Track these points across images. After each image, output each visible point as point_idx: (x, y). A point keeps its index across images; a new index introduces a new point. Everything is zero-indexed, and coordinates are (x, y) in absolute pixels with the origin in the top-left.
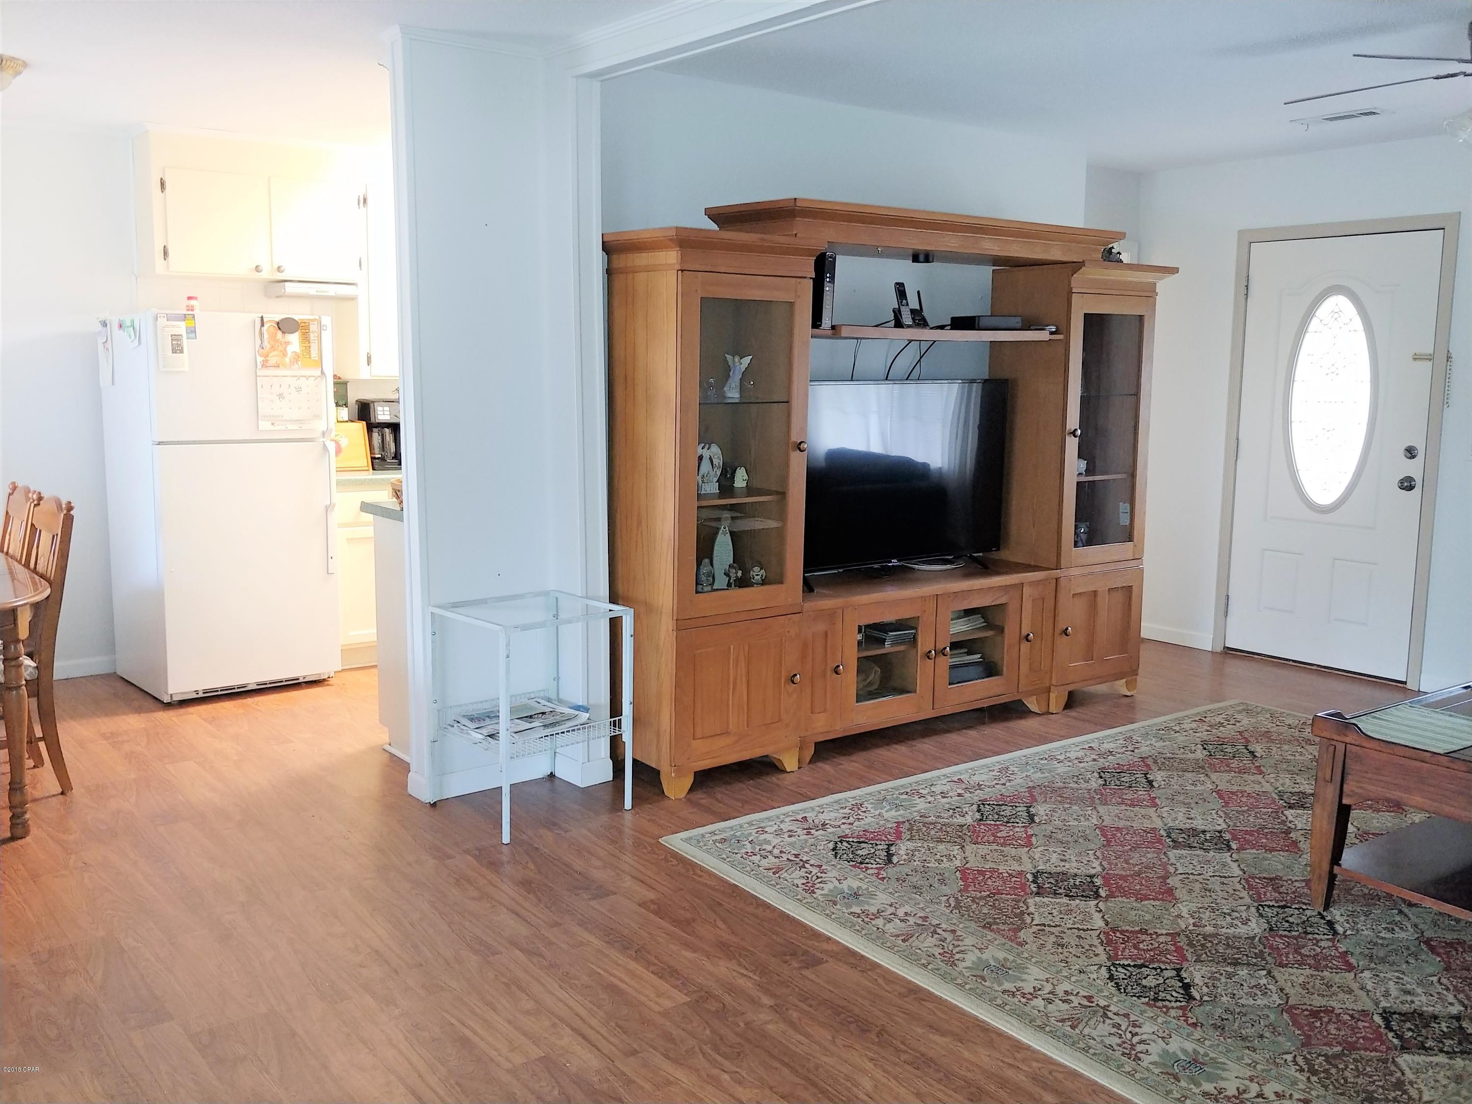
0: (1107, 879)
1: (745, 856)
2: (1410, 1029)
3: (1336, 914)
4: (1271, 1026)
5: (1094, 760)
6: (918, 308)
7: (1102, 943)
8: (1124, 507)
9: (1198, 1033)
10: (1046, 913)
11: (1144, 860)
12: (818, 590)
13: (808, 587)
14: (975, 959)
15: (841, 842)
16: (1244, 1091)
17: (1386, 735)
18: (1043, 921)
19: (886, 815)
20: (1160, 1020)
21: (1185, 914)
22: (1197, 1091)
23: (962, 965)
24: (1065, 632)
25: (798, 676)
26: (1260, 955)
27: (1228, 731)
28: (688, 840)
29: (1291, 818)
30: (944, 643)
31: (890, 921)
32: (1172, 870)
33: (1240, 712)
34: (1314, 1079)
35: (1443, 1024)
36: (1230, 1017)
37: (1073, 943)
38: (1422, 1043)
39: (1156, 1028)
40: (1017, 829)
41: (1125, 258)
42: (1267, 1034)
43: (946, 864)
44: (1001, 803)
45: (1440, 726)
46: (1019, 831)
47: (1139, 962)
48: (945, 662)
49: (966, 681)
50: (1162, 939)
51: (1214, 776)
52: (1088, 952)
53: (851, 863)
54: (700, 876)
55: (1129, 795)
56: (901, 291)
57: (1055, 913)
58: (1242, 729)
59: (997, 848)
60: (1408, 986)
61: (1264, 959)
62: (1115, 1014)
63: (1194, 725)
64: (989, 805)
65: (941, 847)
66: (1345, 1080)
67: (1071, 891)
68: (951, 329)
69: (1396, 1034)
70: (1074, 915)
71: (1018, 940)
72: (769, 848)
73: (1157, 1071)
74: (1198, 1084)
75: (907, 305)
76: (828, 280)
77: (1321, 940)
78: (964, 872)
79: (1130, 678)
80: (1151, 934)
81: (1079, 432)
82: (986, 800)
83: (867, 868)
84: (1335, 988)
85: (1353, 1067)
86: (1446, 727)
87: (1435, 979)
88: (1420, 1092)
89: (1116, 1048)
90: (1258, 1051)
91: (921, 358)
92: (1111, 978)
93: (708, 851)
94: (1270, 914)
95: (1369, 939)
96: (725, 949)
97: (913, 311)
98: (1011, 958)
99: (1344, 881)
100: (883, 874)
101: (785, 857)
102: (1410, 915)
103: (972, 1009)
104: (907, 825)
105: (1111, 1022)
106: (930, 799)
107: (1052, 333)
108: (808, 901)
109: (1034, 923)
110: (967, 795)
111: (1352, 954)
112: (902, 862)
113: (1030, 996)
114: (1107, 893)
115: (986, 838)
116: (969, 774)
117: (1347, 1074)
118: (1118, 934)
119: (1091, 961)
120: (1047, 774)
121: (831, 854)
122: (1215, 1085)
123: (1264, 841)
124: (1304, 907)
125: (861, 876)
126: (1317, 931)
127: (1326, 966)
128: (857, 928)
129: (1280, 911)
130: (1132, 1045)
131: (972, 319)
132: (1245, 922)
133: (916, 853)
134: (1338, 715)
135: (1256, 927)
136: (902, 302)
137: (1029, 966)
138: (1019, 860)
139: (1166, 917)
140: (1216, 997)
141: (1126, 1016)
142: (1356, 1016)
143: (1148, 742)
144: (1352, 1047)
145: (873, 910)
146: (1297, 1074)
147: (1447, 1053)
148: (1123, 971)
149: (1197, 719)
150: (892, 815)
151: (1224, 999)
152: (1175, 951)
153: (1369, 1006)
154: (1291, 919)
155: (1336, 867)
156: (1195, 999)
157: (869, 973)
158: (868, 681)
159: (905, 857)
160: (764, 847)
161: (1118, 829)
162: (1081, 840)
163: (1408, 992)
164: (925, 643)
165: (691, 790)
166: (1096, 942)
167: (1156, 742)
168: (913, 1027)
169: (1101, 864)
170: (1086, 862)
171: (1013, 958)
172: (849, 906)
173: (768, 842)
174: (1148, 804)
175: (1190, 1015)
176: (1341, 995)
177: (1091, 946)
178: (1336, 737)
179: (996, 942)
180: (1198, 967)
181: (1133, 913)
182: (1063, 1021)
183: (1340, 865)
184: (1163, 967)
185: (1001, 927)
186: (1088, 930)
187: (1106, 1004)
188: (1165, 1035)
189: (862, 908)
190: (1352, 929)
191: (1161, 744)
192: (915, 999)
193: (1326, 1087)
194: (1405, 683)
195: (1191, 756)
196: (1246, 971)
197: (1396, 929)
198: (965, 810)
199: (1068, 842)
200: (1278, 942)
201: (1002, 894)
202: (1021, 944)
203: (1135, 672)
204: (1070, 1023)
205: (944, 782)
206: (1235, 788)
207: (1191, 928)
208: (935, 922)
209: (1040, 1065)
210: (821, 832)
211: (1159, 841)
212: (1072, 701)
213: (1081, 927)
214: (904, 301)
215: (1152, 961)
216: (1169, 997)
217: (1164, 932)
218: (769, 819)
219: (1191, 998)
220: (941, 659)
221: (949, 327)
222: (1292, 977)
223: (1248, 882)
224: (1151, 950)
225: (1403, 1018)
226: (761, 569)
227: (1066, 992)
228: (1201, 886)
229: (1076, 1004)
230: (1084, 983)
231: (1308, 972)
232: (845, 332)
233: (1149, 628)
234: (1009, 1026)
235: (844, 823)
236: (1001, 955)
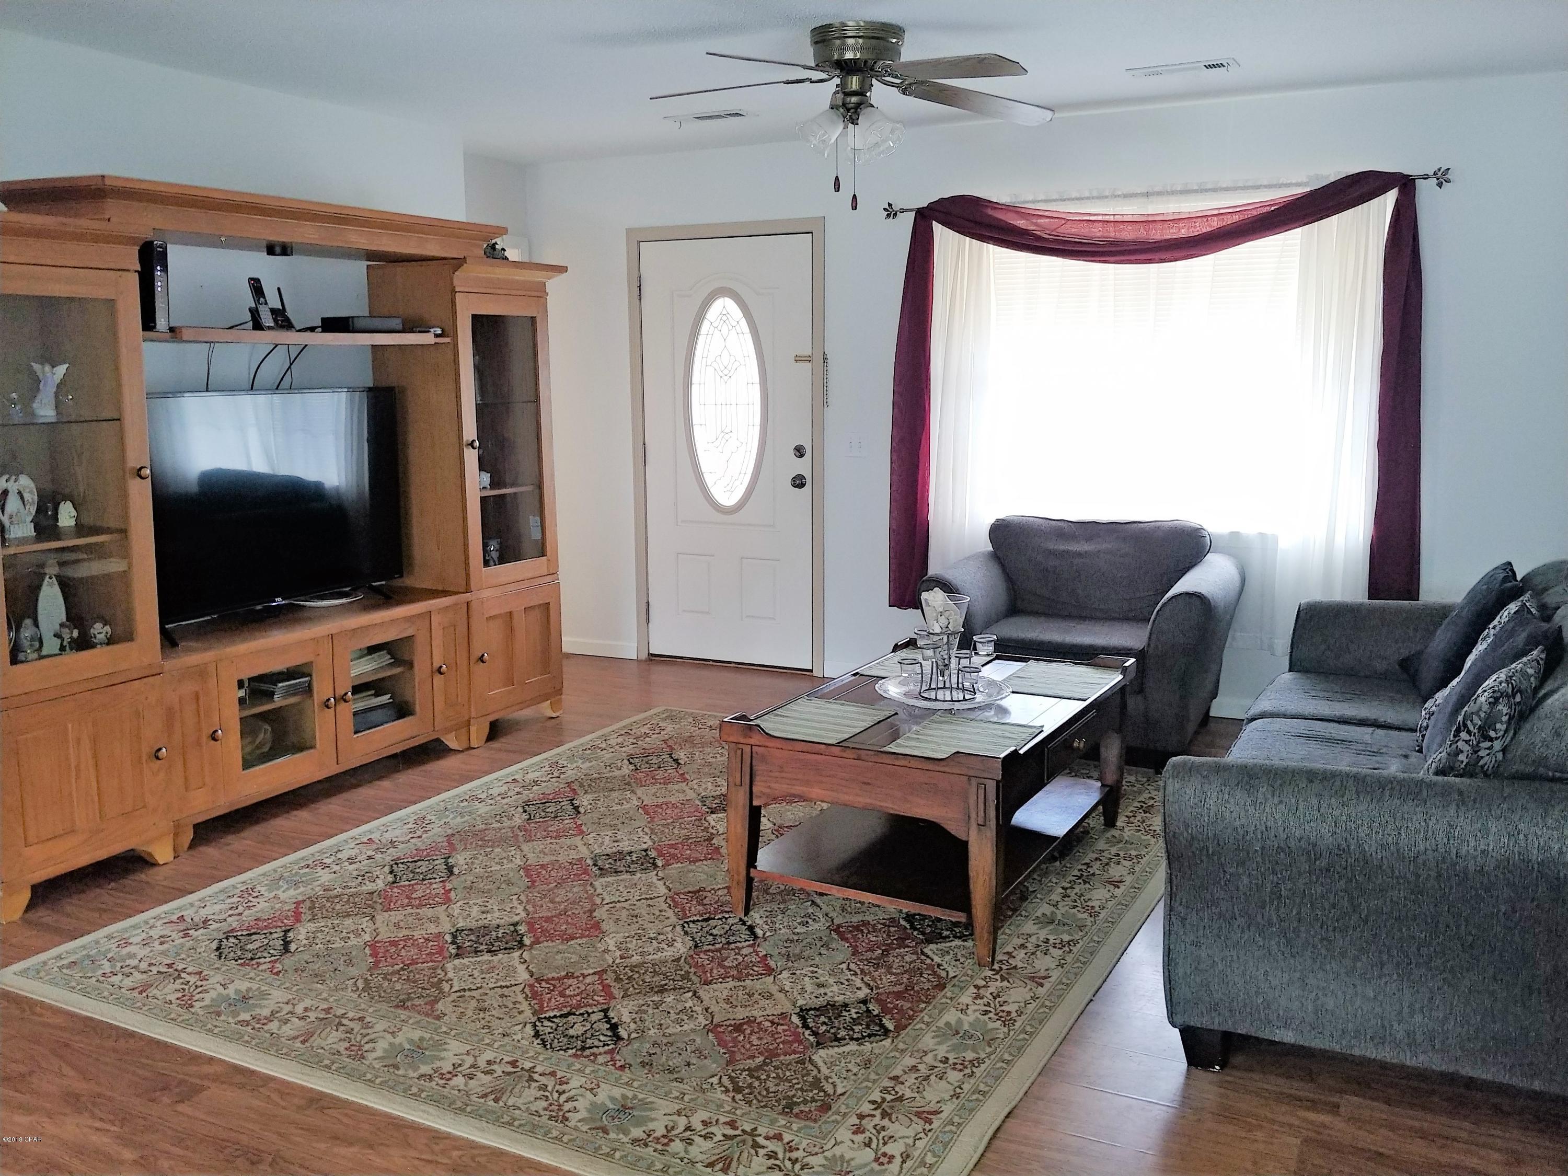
0: (531, 925)
1: (102, 979)
2: (824, 1023)
3: (756, 917)
4: (698, 1052)
5: (518, 793)
6: (280, 307)
7: (526, 998)
8: (534, 520)
9: (626, 1076)
10: (467, 976)
11: (570, 895)
12: (183, 644)
13: (169, 640)
14: (386, 1046)
15: (227, 938)
16: (673, 1128)
17: (787, 732)
18: (463, 985)
19: (283, 896)
20: (587, 1071)
21: (612, 948)
22: (625, 1140)
23: (371, 1056)
24: (481, 659)
25: (164, 750)
26: (686, 977)
27: (653, 741)
28: (24, 973)
29: (713, 823)
30: (344, 687)
31: (286, 1022)
32: (598, 901)
33: (665, 719)
34: (739, 1097)
35: (853, 1011)
36: (658, 1051)
37: (496, 1005)
38: (835, 1034)
39: (584, 1080)
40: (435, 886)
41: (513, 254)
42: (694, 1061)
43: (353, 941)
44: (416, 859)
45: (833, 717)
46: (437, 887)
47: (565, 1011)
48: (346, 711)
49: (375, 727)
50: (588, 980)
51: (640, 791)
52: (512, 1011)
53: (240, 961)
54: (41, 1015)
55: (554, 827)
56: (257, 288)
57: (476, 973)
58: (667, 737)
59: (412, 911)
60: (822, 979)
61: (689, 980)
62: (540, 1075)
63: (620, 740)
64: (402, 863)
65: (348, 922)
66: (767, 1090)
67: (493, 945)
68: (323, 331)
69: (812, 1031)
70: (497, 972)
71: (435, 1013)
72: (133, 962)
73: (585, 1128)
74: (626, 1133)
75: (266, 303)
76: (159, 273)
77: (743, 947)
78: (373, 946)
79: (553, 699)
80: (578, 977)
81: (477, 444)
82: (399, 858)
83: (258, 964)
84: (756, 996)
85: (774, 1075)
86: (837, 717)
87: (844, 966)
88: (834, 1085)
89: (542, 1113)
90: (685, 1082)
91: (291, 364)
92: (537, 1035)
93: (51, 982)
94: (695, 930)
95: (786, 938)
96: (73, 1101)
97: (273, 311)
98: (427, 1036)
99: (761, 881)
100: (279, 966)
101: (154, 970)
102: (821, 904)
103: (383, 1105)
104: (308, 904)
105: (537, 1084)
106: (336, 868)
107: (437, 336)
108: (184, 1018)
109: (453, 990)
110: (379, 856)
111: (771, 956)
112: (302, 949)
113: (449, 1076)
114: (532, 939)
115: (399, 902)
116: (380, 832)
117: (769, 1084)
118: (544, 984)
119: (514, 1021)
120: (467, 818)
121: (214, 956)
122: (644, 1128)
123: (688, 852)
124: (727, 916)
125: (252, 975)
126: (738, 939)
127: (748, 975)
128: (246, 1038)
129: (705, 924)
130: (560, 1106)
131: (346, 319)
132: (670, 945)
133: (319, 935)
134: (743, 718)
135: (682, 947)
136: (259, 300)
137: (448, 1041)
138: (436, 920)
139: (592, 954)
140: (643, 1031)
141: (553, 1074)
142: (776, 1020)
143: (575, 765)
144: (772, 1054)
145: (266, 1012)
146: (723, 1097)
147: (857, 1039)
148: (550, 1024)
149: (623, 732)
150: (289, 895)
151: (652, 1032)
152: (602, 990)
153: (787, 1007)
154: (715, 932)
155: (752, 870)
156: (623, 1039)
157: (261, 1090)
158: (257, 742)
159: (305, 942)
160: (128, 962)
161: (542, 866)
162: (503, 886)
163: (820, 986)
164: (322, 689)
165: (30, 907)
166: (520, 998)
167: (582, 763)
168: (314, 1145)
169: (525, 909)
170: (509, 910)
171: (429, 1035)
172: (235, 1014)
173: (131, 956)
174: (574, 833)
175: (618, 1057)
176: (763, 1003)
177: (514, 1003)
178: (742, 740)
179: (411, 1021)
180: (625, 1003)
181: (559, 957)
182: (485, 1096)
183: (755, 867)
184: (590, 1011)
185: (416, 1002)
186: (511, 986)
187: (531, 1065)
188: (593, 1086)
189: (253, 1013)
190: (771, 931)
191: (588, 764)
192: (316, 1109)
193: (749, 1103)
194: (811, 671)
195: (617, 773)
196: (673, 997)
197: (810, 921)
198: (375, 874)
199: (489, 891)
200: (703, 959)
201: (417, 963)
202: (438, 1018)
203: (559, 692)
204: (493, 1096)
205: (353, 845)
206: (661, 800)
207: (618, 961)
208: (339, 1012)
209: (460, 1153)
210: (202, 931)
211: (586, 872)
212: (496, 731)
213: (504, 984)
214: (262, 299)
215: (579, 1006)
216: (596, 1043)
217: (591, 971)
218: (134, 927)
219: (619, 1038)
220: (342, 706)
221: (320, 330)
222: (717, 993)
223: (673, 901)
224: (578, 994)
225: (818, 1013)
226: (105, 625)
227: (489, 1063)
228: (627, 913)
229: (499, 1073)
230: (508, 1048)
231: (732, 984)
232: (186, 334)
233: (571, 642)
234: (425, 1116)
235: (230, 916)
236: (416, 1035)
